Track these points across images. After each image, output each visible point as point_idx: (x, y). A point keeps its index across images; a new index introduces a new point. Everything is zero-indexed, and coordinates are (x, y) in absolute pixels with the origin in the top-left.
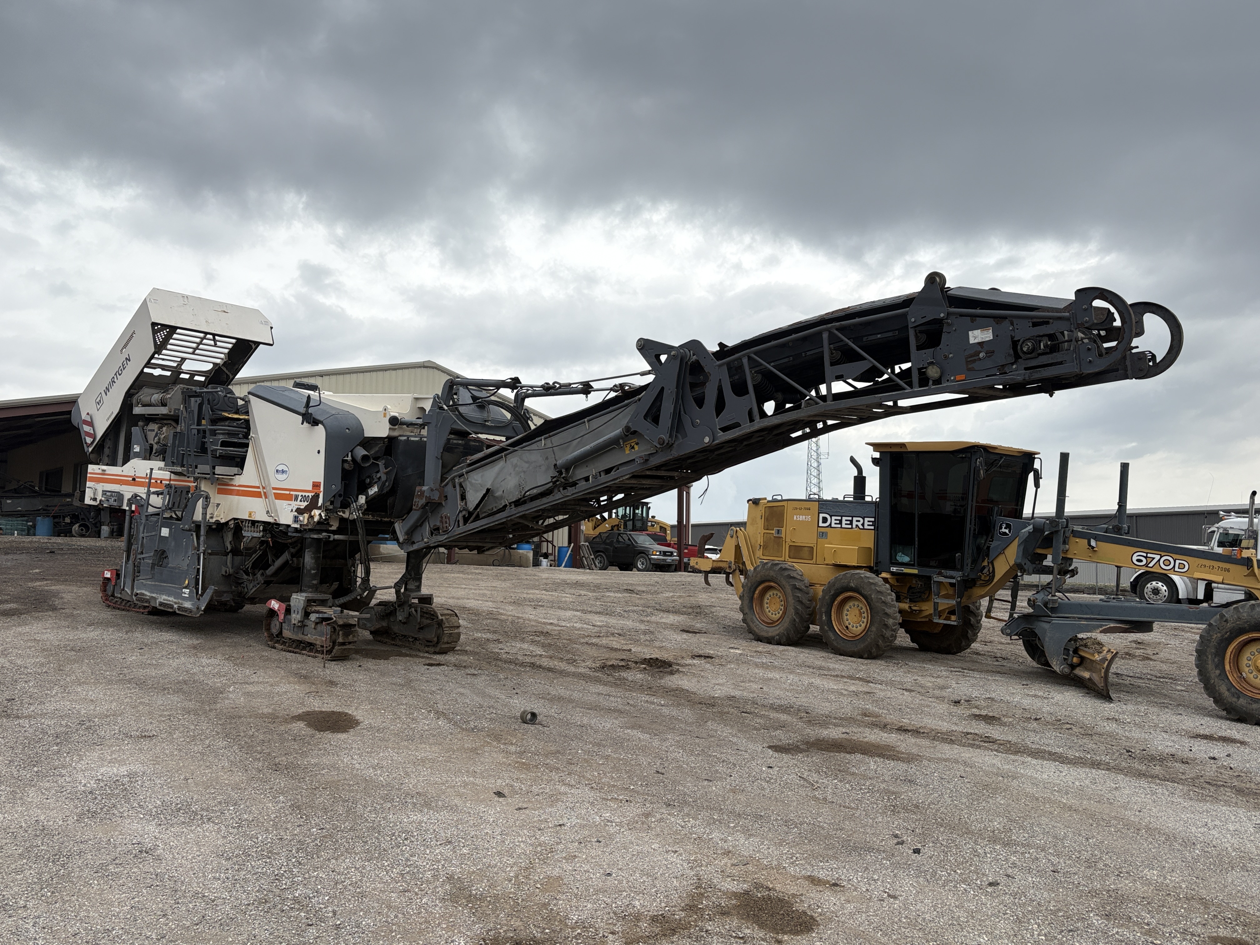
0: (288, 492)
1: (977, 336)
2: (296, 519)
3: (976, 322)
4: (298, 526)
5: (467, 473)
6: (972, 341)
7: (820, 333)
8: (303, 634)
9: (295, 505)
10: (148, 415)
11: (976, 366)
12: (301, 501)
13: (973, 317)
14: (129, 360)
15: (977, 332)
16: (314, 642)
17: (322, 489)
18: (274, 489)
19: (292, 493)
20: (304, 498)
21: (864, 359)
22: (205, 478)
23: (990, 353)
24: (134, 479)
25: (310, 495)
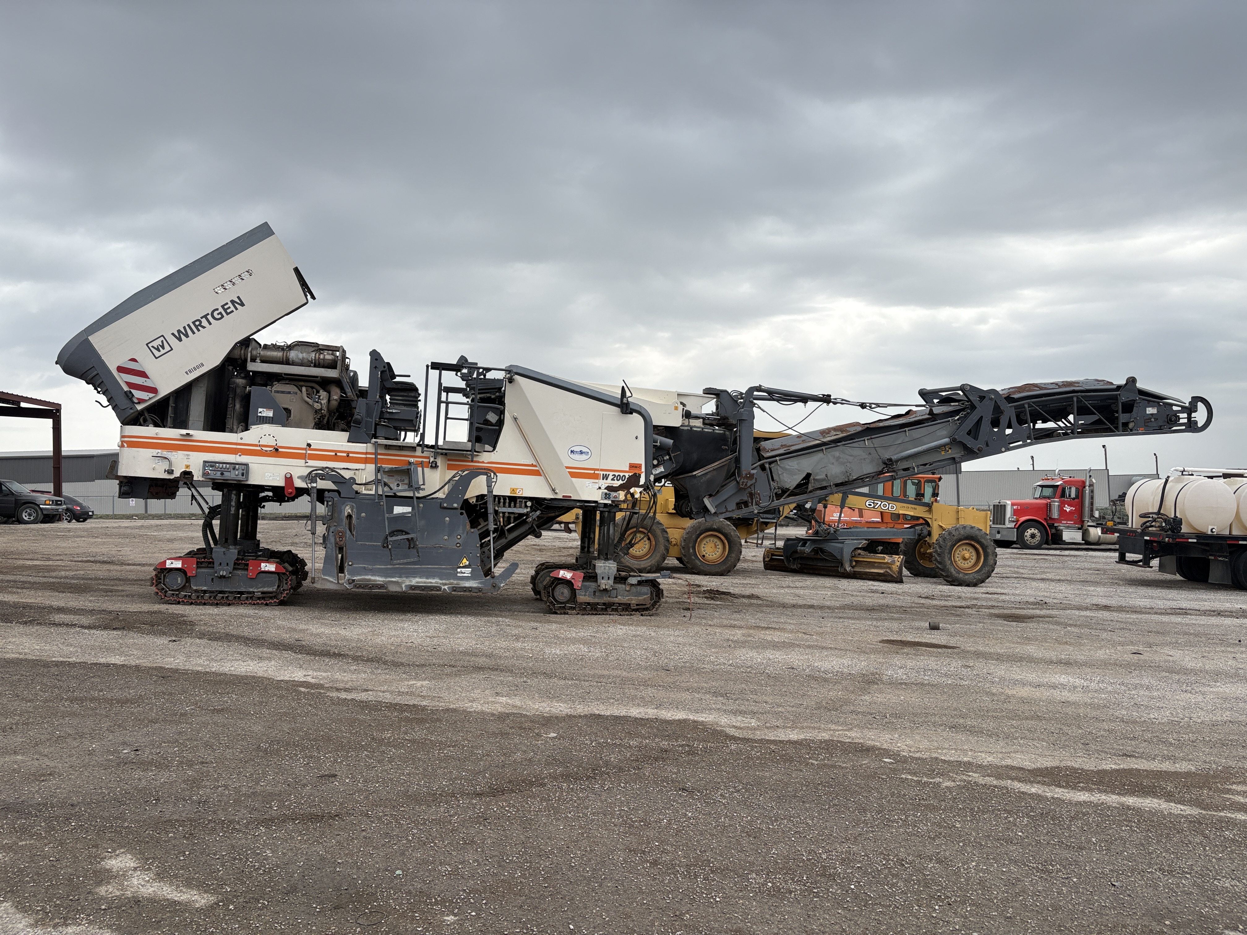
0: (593, 472)
1: (1150, 411)
2: (607, 496)
3: (1150, 404)
4: (610, 502)
5: (780, 460)
6: (1148, 412)
7: (1072, 397)
8: (609, 597)
9: (604, 484)
10: (285, 374)
11: (1149, 424)
12: (613, 479)
13: (1149, 401)
14: (242, 304)
15: (1150, 409)
16: (629, 602)
17: (643, 469)
18: (567, 468)
19: (596, 472)
20: (619, 478)
21: (1095, 414)
22: (442, 454)
23: (1156, 419)
24: (277, 450)
25: (627, 475)
